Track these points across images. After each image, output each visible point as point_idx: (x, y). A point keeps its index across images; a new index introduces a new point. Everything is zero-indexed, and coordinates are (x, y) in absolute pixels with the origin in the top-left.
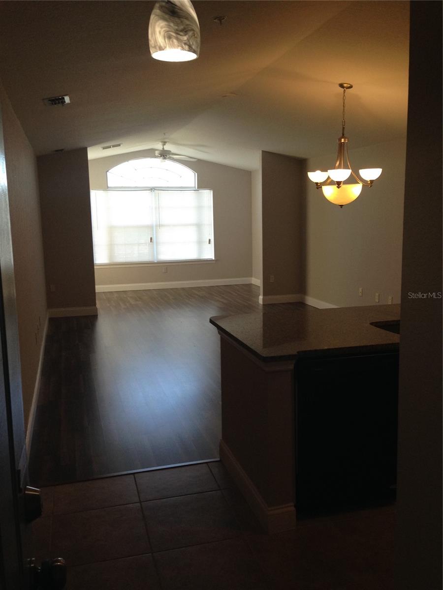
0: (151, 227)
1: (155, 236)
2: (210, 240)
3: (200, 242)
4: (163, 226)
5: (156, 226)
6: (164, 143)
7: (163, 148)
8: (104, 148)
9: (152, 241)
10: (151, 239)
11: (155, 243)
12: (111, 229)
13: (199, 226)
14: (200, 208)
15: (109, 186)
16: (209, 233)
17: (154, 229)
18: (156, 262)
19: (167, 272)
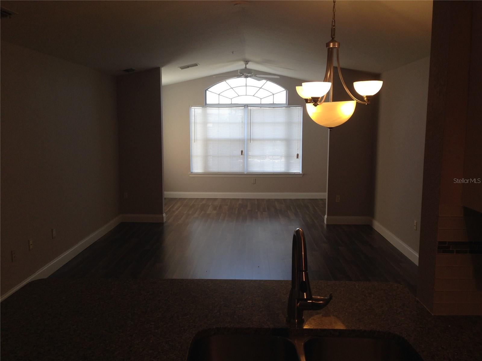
0: (242, 141)
1: (246, 149)
2: (298, 155)
3: (288, 157)
4: (254, 140)
5: (248, 140)
6: (247, 62)
7: (246, 67)
8: (182, 68)
9: (243, 153)
10: (242, 152)
11: (245, 156)
12: (207, 141)
13: (288, 141)
14: (289, 124)
15: (208, 103)
16: (298, 148)
17: (246, 143)
18: (246, 173)
19: (255, 183)
